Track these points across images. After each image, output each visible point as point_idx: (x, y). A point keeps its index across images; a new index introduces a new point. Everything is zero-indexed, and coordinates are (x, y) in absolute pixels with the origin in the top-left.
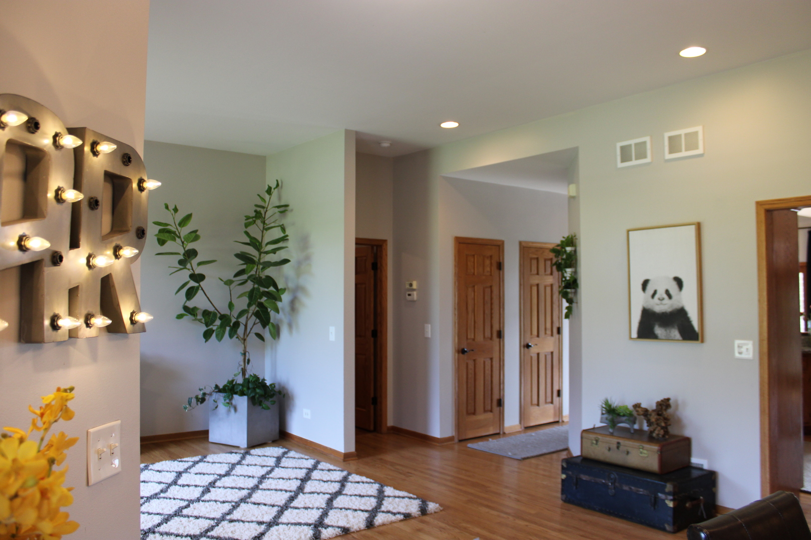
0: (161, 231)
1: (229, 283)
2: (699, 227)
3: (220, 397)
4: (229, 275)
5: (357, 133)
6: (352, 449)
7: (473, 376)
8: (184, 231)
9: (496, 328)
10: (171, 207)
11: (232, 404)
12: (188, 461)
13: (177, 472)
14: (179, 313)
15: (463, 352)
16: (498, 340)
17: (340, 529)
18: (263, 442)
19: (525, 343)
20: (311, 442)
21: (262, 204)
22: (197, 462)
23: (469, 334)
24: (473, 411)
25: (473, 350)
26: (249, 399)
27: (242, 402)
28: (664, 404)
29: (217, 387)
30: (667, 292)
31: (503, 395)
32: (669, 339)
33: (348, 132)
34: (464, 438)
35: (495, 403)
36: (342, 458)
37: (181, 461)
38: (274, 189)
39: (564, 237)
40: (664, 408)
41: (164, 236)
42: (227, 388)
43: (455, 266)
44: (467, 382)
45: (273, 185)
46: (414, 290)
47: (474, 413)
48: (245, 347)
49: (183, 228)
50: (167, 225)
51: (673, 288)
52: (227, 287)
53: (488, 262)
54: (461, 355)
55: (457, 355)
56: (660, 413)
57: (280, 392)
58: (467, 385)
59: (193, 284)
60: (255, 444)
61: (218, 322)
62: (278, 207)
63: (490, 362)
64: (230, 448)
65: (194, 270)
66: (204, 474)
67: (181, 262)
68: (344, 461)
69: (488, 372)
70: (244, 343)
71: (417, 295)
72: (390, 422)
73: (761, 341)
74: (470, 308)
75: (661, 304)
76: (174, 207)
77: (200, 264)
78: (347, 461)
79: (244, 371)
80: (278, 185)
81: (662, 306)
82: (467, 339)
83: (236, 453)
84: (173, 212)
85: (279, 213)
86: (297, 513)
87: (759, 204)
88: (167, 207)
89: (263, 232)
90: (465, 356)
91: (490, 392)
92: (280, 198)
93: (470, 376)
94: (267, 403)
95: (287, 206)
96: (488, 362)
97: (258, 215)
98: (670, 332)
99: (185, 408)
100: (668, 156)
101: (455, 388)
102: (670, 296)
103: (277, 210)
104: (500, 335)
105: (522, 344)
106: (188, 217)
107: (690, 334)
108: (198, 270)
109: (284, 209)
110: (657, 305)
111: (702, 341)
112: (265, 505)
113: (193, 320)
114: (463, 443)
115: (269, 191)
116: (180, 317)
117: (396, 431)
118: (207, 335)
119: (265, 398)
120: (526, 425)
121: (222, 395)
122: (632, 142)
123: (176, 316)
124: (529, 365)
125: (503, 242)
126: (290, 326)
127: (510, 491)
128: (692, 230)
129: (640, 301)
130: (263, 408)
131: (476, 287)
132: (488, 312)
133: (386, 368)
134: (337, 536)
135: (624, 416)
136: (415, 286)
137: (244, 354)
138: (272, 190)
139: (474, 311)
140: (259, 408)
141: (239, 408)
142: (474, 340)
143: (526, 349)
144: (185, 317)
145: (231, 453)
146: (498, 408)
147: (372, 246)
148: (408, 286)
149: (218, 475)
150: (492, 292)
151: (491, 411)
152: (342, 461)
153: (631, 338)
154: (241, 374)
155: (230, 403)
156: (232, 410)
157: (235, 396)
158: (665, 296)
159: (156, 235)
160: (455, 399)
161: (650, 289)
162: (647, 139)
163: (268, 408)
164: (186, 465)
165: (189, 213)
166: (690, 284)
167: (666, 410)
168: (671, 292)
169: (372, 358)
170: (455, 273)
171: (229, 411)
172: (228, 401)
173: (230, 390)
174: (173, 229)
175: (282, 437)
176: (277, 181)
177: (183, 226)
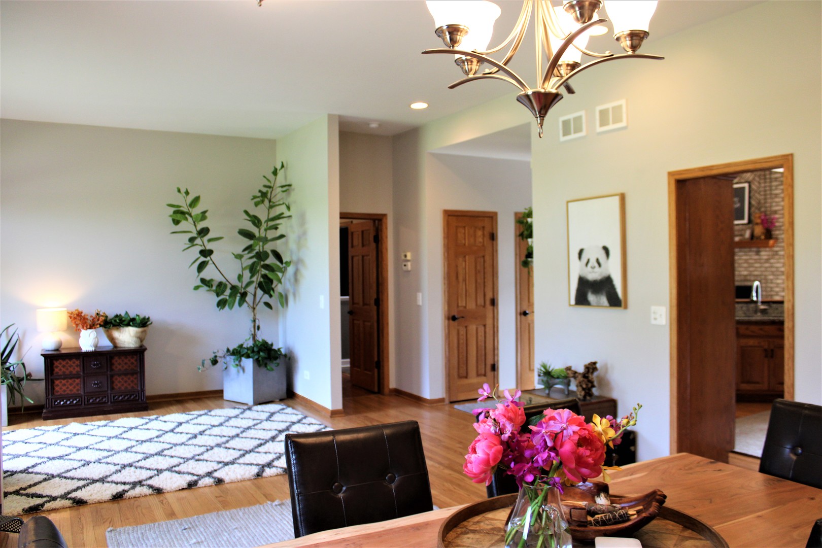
0: (175, 212)
1: (239, 257)
2: (623, 198)
3: (231, 359)
4: (239, 250)
5: (340, 117)
6: (339, 406)
7: (465, 342)
8: (196, 211)
9: (489, 296)
10: (183, 190)
11: (240, 365)
12: (193, 414)
13: (178, 423)
14: (196, 285)
15: (454, 318)
16: (491, 307)
17: (282, 470)
18: (271, 400)
19: (522, 311)
20: (310, 401)
21: (268, 184)
22: (201, 415)
23: (460, 302)
24: (465, 375)
25: (463, 317)
26: (253, 360)
27: (248, 363)
28: (591, 368)
29: (228, 350)
30: (598, 261)
31: (498, 361)
32: (599, 306)
33: (330, 117)
34: (455, 399)
35: (489, 367)
36: (330, 414)
37: (188, 414)
38: (280, 170)
39: (526, 209)
40: (591, 371)
41: (179, 217)
42: (235, 351)
43: (444, 238)
44: (458, 347)
45: (279, 166)
46: (408, 261)
47: (466, 377)
48: (254, 315)
49: (194, 209)
50: (180, 207)
51: (602, 255)
52: (238, 261)
53: (480, 233)
54: (451, 322)
55: (447, 321)
56: (587, 375)
57: (285, 356)
58: (458, 350)
59: (202, 259)
60: (261, 402)
61: (228, 292)
62: (282, 187)
63: (483, 328)
64: (235, 404)
65: (205, 246)
66: (200, 425)
67: (192, 240)
68: (331, 417)
69: (481, 338)
70: (254, 311)
71: (411, 265)
72: (393, 384)
73: (671, 307)
74: (461, 278)
75: (593, 272)
76: (185, 190)
77: (209, 240)
78: (333, 417)
79: (254, 336)
80: (283, 166)
81: (594, 275)
82: (458, 306)
83: (238, 408)
84: (184, 195)
85: (281, 193)
86: (256, 457)
87: (670, 174)
88: (179, 191)
89: (269, 210)
90: (456, 323)
91: (483, 358)
92: (286, 178)
93: (461, 341)
94: (272, 365)
95: (290, 185)
96: (481, 329)
97: (264, 195)
98: (600, 299)
99: (199, 369)
100: (599, 129)
101: (445, 351)
102: (599, 264)
103: (280, 189)
104: (494, 302)
105: (519, 311)
106: (196, 200)
107: (615, 301)
108: (209, 246)
109: (287, 188)
110: (590, 273)
111: (626, 307)
112: (234, 449)
113: (208, 291)
114: (452, 404)
115: (275, 173)
116: (197, 288)
117: (399, 393)
118: (221, 304)
119: (270, 360)
120: (523, 389)
121: (233, 357)
122: (570, 116)
123: (193, 287)
124: (527, 332)
125: (496, 214)
126: (294, 295)
127: (461, 446)
128: (616, 201)
129: (577, 270)
130: (268, 369)
131: (467, 257)
132: (480, 281)
133: (388, 334)
134: (277, 475)
135: (558, 378)
136: (409, 257)
137: (254, 321)
138: (278, 171)
139: (465, 280)
140: (263, 370)
141: (246, 369)
142: (465, 307)
143: (523, 317)
144: (201, 289)
145: (235, 408)
146: (492, 373)
147: (374, 220)
148: (403, 257)
149: (211, 425)
150: (484, 262)
151: (485, 375)
152: (329, 417)
153: (570, 305)
154: (251, 339)
155: (239, 365)
156: (241, 371)
157: (243, 359)
158: (596, 265)
159: (170, 216)
160: (446, 363)
161: (584, 259)
162: (582, 113)
163: (272, 370)
164: (190, 417)
165: (197, 195)
166: (616, 252)
167: (592, 373)
168: (601, 261)
169: (375, 325)
170: (444, 244)
171: (238, 371)
172: (237, 362)
173: (238, 353)
174: (185, 209)
175: (289, 396)
176: (282, 163)
177: (194, 207)
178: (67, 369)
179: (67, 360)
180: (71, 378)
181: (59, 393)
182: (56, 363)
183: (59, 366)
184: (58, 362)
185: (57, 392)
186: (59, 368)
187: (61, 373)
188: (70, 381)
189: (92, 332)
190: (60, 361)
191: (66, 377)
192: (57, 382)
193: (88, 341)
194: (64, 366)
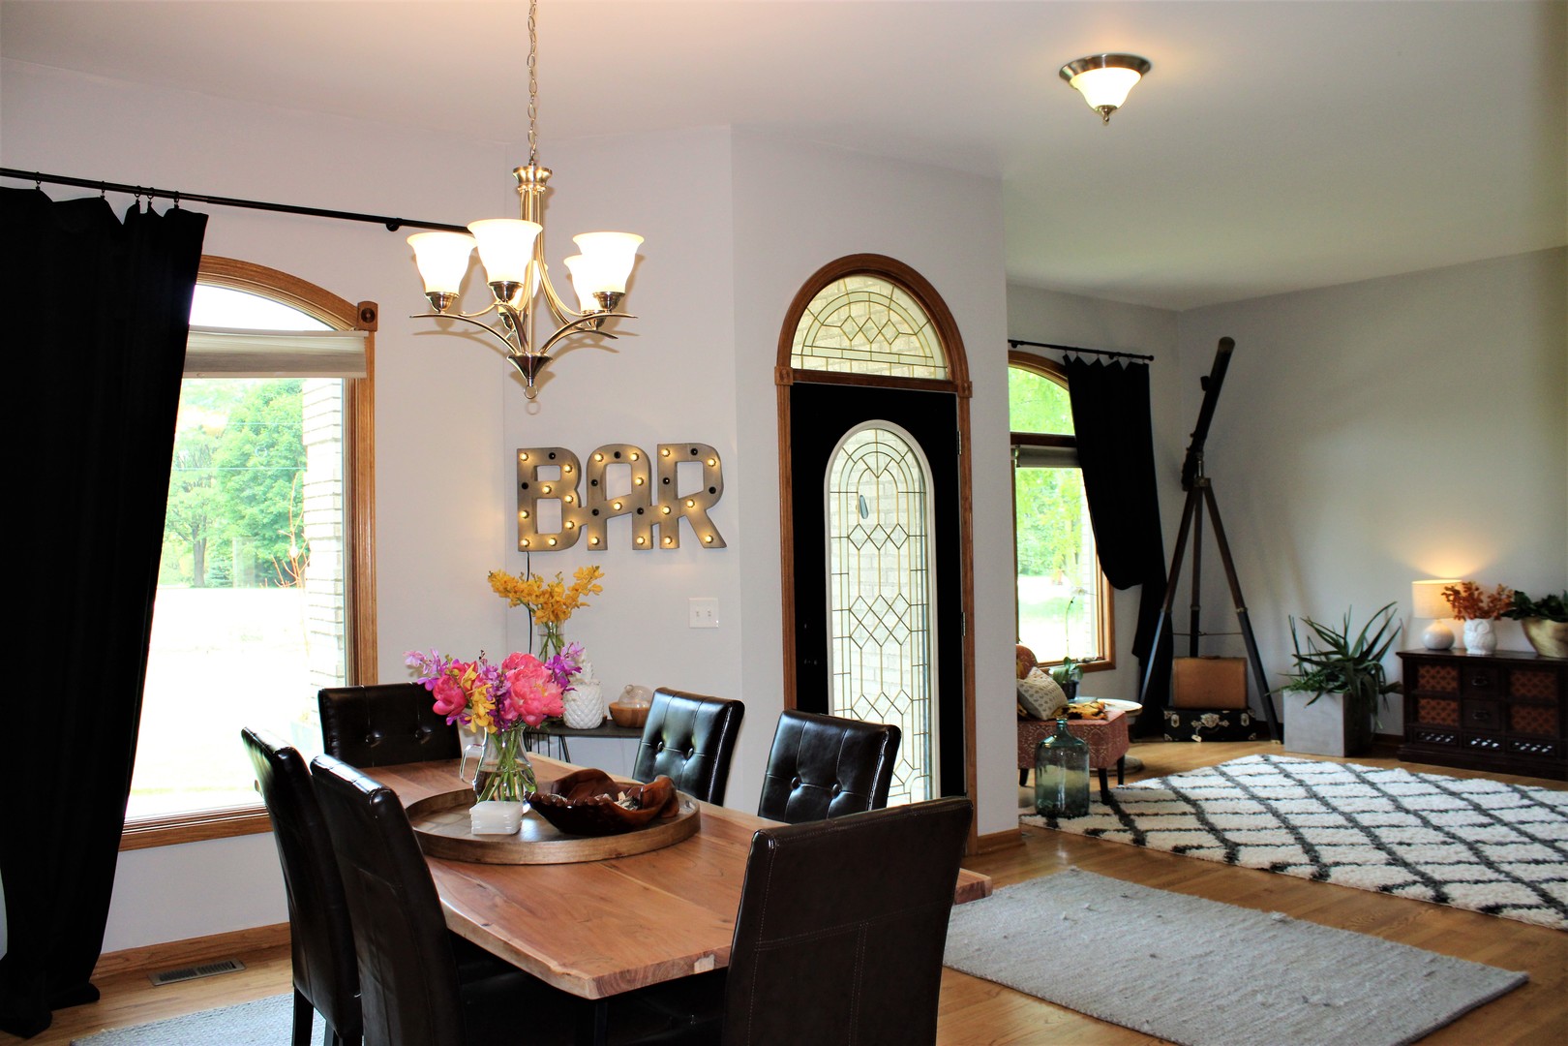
178: (1438, 683)
179: (1438, 668)
180: (1444, 699)
181: (1426, 721)
182: (1422, 671)
183: (1427, 677)
184: (1425, 669)
185: (1424, 718)
186: (1426, 679)
187: (1428, 687)
188: (1443, 703)
189: (1481, 623)
190: (1428, 668)
191: (1435, 695)
192: (1423, 702)
193: (1472, 637)
194: (1433, 677)
